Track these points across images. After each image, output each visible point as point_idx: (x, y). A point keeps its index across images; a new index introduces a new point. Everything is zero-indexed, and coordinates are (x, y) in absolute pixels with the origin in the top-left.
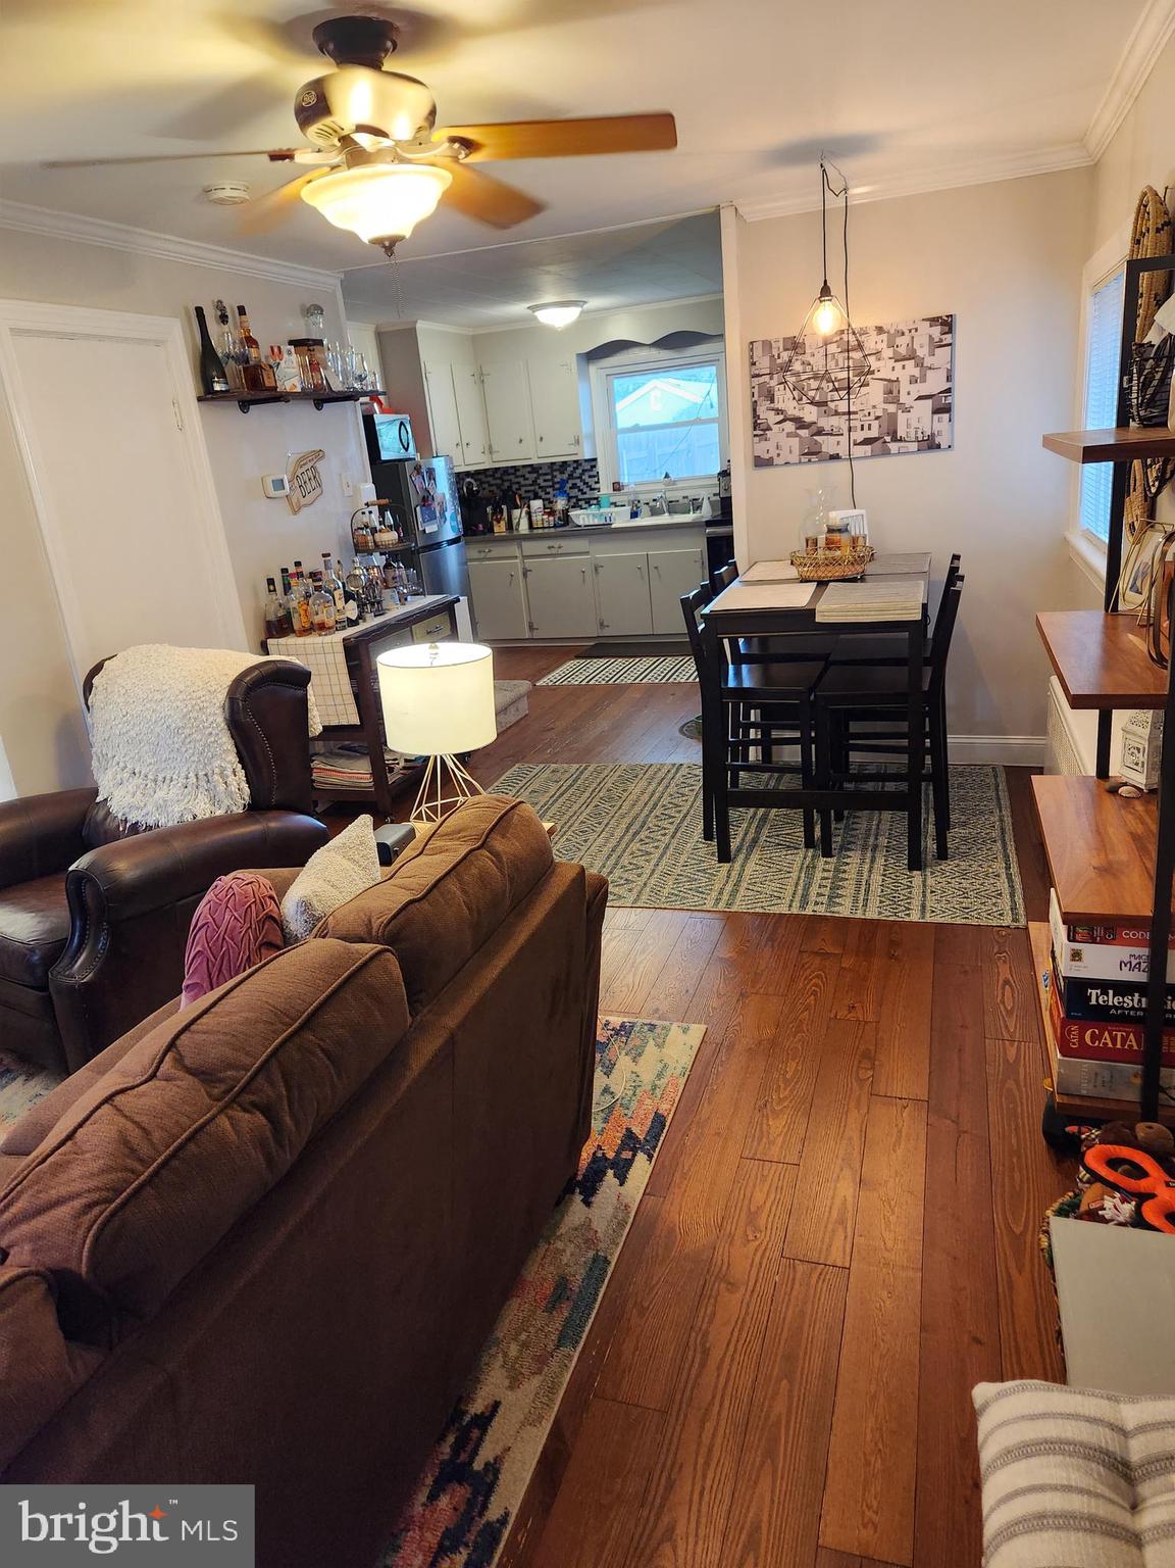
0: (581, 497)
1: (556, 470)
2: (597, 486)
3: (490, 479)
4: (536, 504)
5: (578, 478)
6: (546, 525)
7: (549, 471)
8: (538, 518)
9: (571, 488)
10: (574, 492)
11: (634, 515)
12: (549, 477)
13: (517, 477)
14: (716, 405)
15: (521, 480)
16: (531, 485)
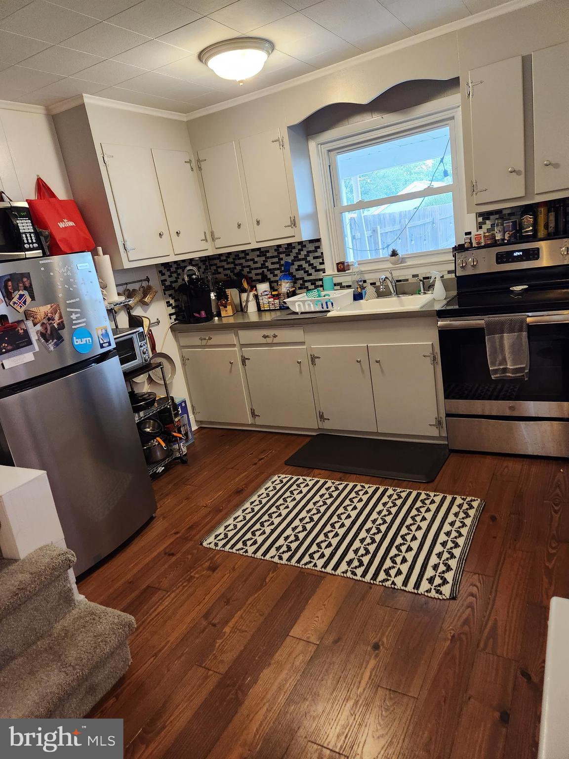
0: (307, 278)
1: (283, 253)
2: (322, 267)
3: (224, 264)
4: (263, 287)
5: (303, 259)
6: (272, 308)
7: (276, 254)
8: (265, 301)
9: (297, 270)
10: (300, 274)
11: (358, 297)
12: (276, 260)
13: (247, 261)
14: (450, 171)
15: (251, 263)
16: (260, 268)
